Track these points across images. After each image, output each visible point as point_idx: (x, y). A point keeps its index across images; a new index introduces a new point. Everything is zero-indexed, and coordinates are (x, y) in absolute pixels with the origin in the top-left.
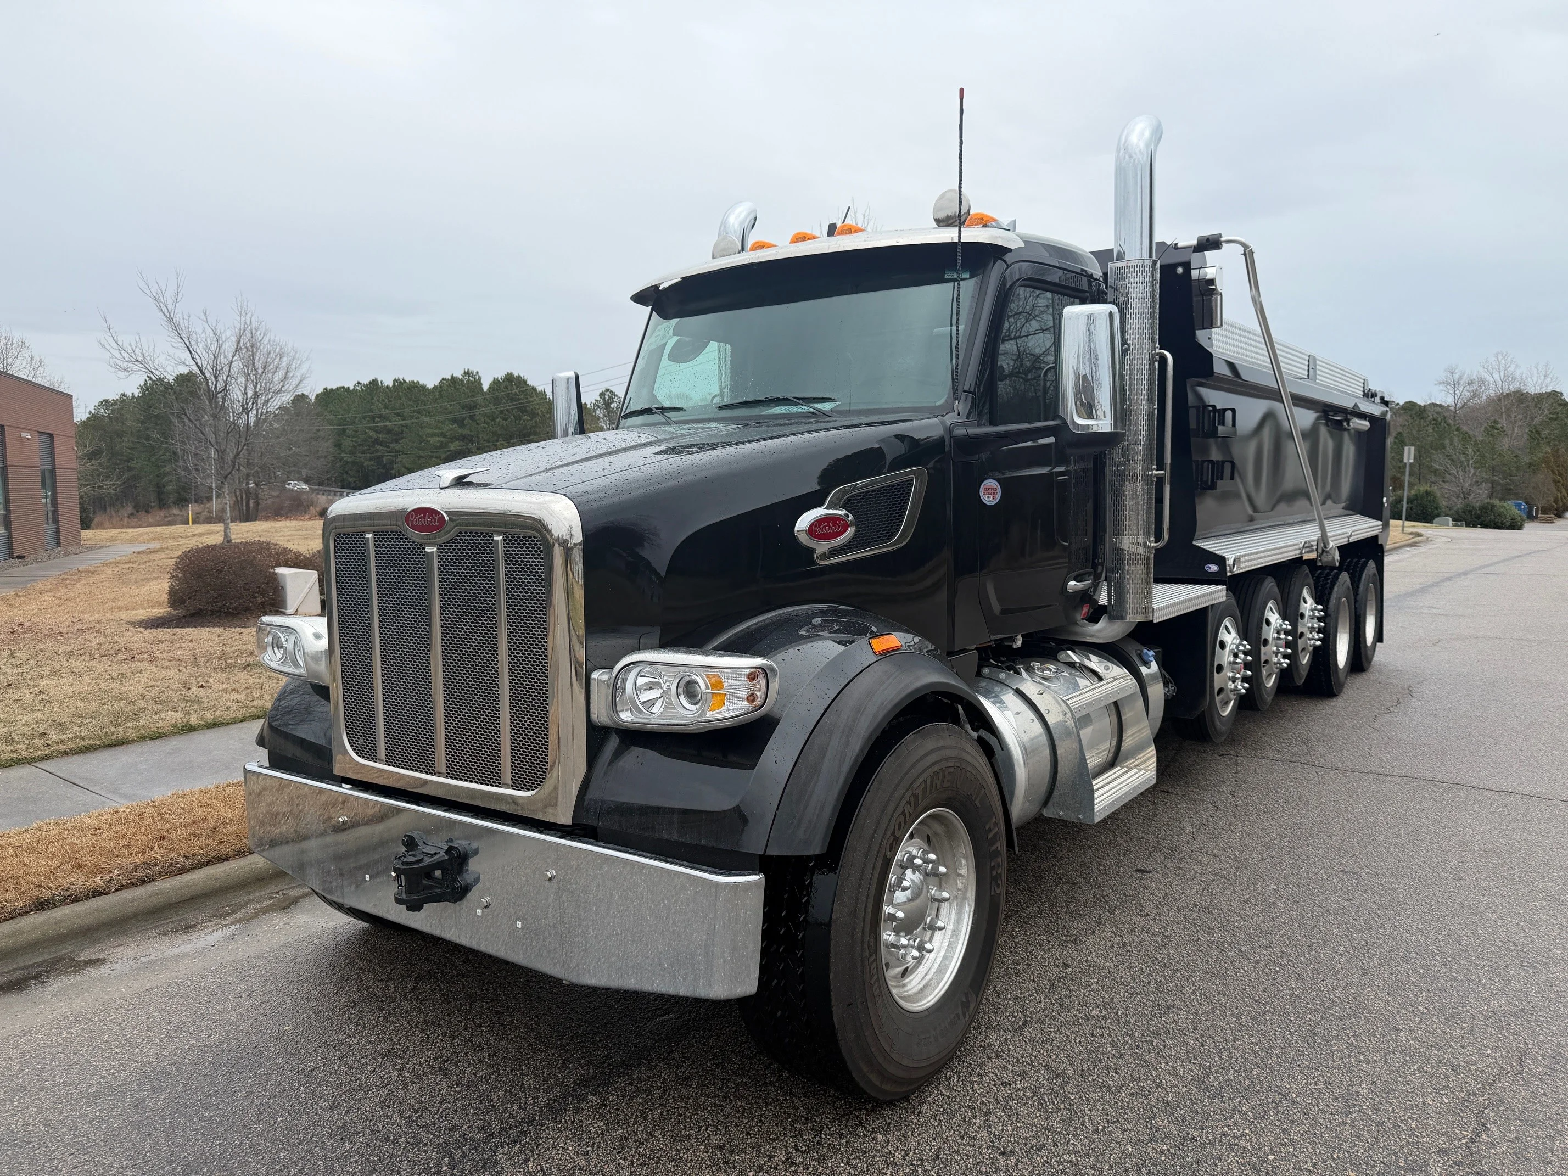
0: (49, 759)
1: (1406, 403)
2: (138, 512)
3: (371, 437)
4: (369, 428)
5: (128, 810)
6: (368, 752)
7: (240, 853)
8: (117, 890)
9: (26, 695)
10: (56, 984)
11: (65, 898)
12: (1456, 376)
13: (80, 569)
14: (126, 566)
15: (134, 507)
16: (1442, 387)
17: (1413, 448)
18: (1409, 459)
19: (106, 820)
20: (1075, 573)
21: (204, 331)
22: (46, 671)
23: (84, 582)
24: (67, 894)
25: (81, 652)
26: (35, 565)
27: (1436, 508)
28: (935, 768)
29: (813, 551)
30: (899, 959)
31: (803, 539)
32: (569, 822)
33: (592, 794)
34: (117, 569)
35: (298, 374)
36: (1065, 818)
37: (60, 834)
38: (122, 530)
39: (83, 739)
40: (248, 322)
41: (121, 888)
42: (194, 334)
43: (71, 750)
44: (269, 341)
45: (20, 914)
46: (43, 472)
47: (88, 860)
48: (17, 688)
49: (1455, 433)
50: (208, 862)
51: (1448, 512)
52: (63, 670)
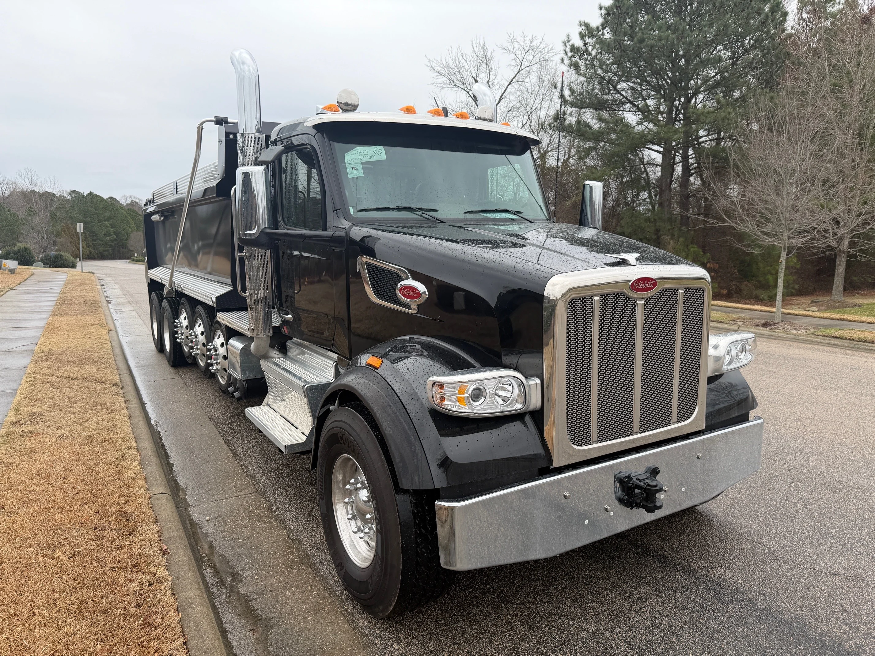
6: (584, 440)
17: (82, 224)
18: (80, 230)
27: (32, 258)
32: (705, 427)
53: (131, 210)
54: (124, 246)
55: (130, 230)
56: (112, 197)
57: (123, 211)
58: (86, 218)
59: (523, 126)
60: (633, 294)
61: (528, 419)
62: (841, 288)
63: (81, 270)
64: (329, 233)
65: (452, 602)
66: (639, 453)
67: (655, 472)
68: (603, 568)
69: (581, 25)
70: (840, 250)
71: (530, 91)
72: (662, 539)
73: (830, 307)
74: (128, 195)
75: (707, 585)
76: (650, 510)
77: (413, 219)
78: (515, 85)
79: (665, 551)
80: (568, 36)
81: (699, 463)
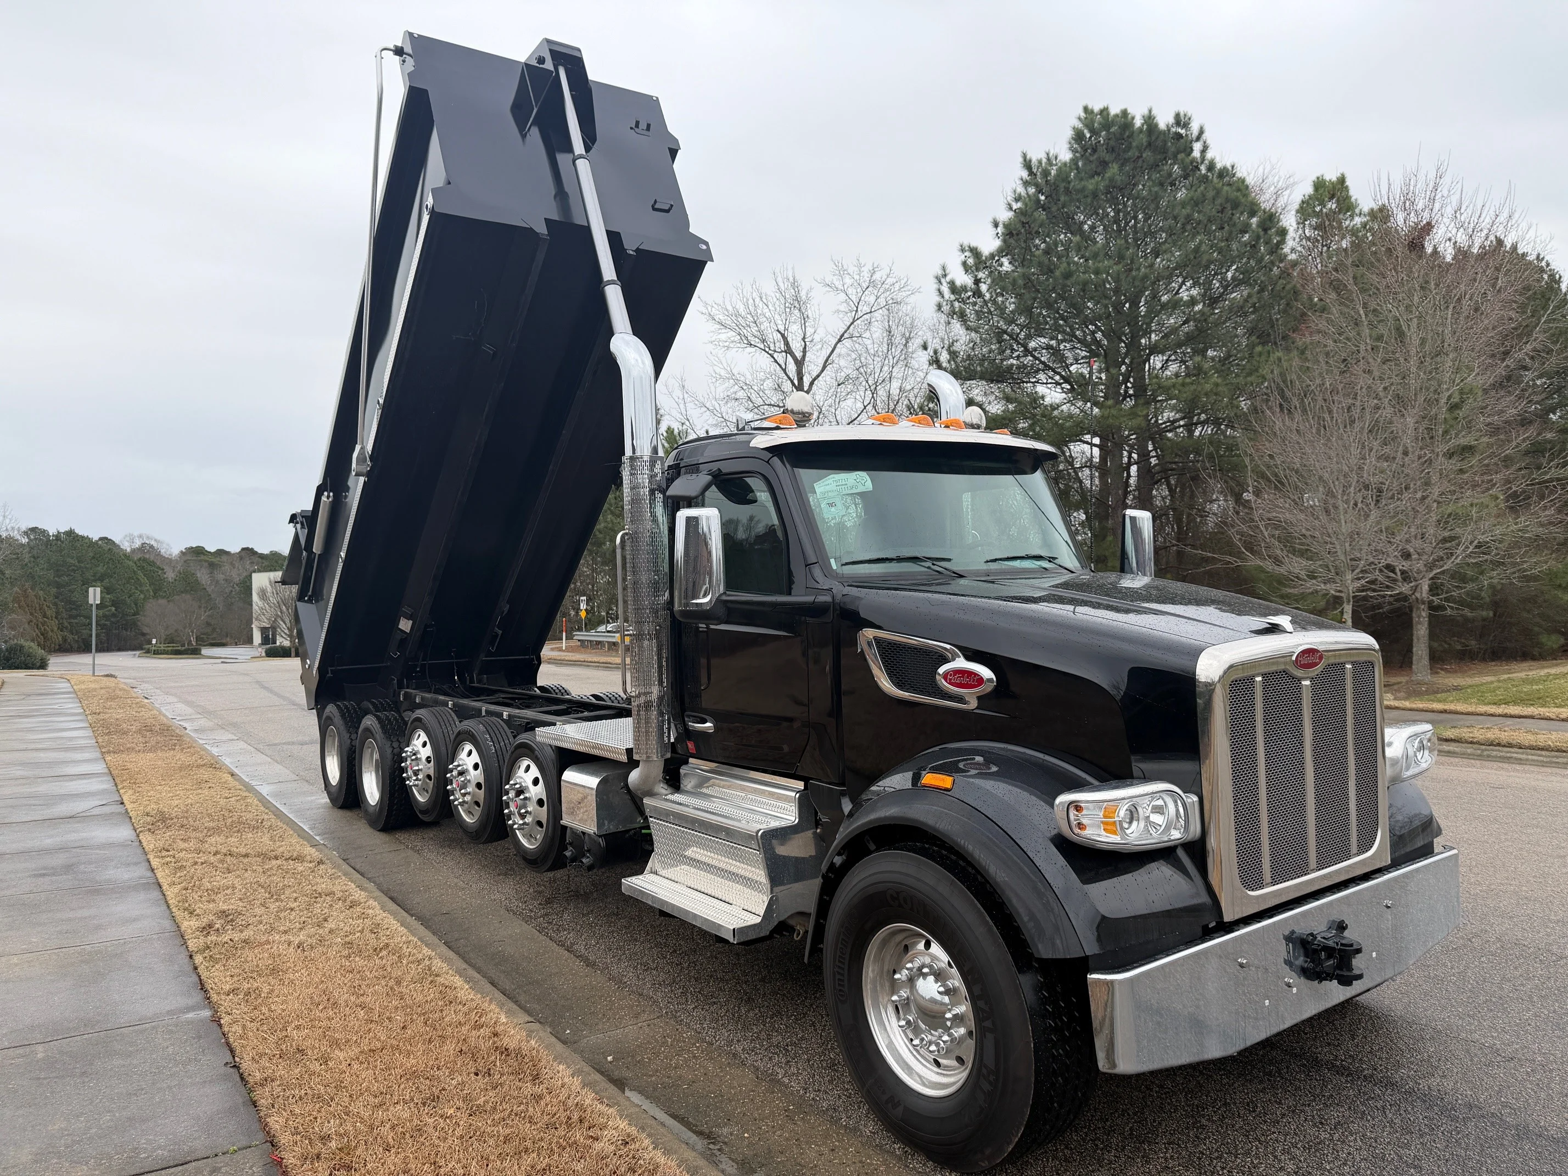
6: (1256, 884)
53: (145, 560)
54: (132, 625)
55: (142, 596)
56: (106, 538)
57: (131, 563)
58: (59, 576)
59: (865, 407)
60: (1298, 673)
61: (1181, 853)
62: (1426, 661)
63: (91, 673)
64: (798, 598)
65: (1067, 1148)
66: (1318, 900)
67: (1341, 927)
68: (1264, 1088)
69: (963, 250)
70: (1417, 599)
71: (872, 352)
72: (1329, 1044)
73: (1413, 693)
74: (136, 534)
75: (1425, 1101)
76: (1346, 981)
77: (920, 573)
78: (847, 343)
79: (1342, 1061)
80: (944, 268)
81: (1388, 915)
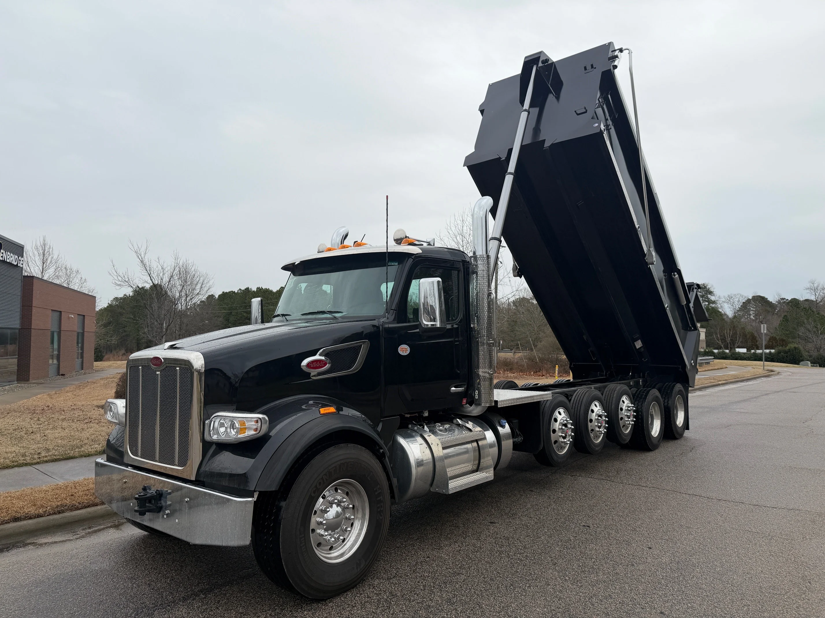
0: (39, 464)
1: (792, 299)
2: (127, 353)
3: (244, 316)
4: (243, 311)
5: (63, 484)
6: (135, 454)
7: (103, 503)
8: (48, 515)
9: (38, 437)
10: (14, 551)
11: (26, 517)
12: (816, 285)
13: (89, 381)
14: (111, 380)
15: (126, 350)
16: (808, 291)
18: (765, 331)
19: (52, 488)
20: (455, 385)
21: (157, 267)
22: (51, 426)
23: (89, 387)
24: (27, 516)
25: (69, 419)
26: (69, 379)
27: (800, 357)
28: (342, 462)
29: (310, 373)
30: (327, 542)
31: (304, 369)
32: (194, 480)
33: (203, 469)
34: (106, 381)
35: (208, 286)
36: (438, 492)
37: (32, 492)
38: (115, 362)
39: (55, 456)
40: (178, 262)
41: (50, 515)
42: (152, 269)
43: (49, 460)
44: (195, 269)
45: (6, 523)
46: (78, 333)
47: (39, 503)
48: (35, 434)
49: (817, 315)
50: (89, 506)
51: (809, 359)
52: (58, 427)
60: (153, 368)
